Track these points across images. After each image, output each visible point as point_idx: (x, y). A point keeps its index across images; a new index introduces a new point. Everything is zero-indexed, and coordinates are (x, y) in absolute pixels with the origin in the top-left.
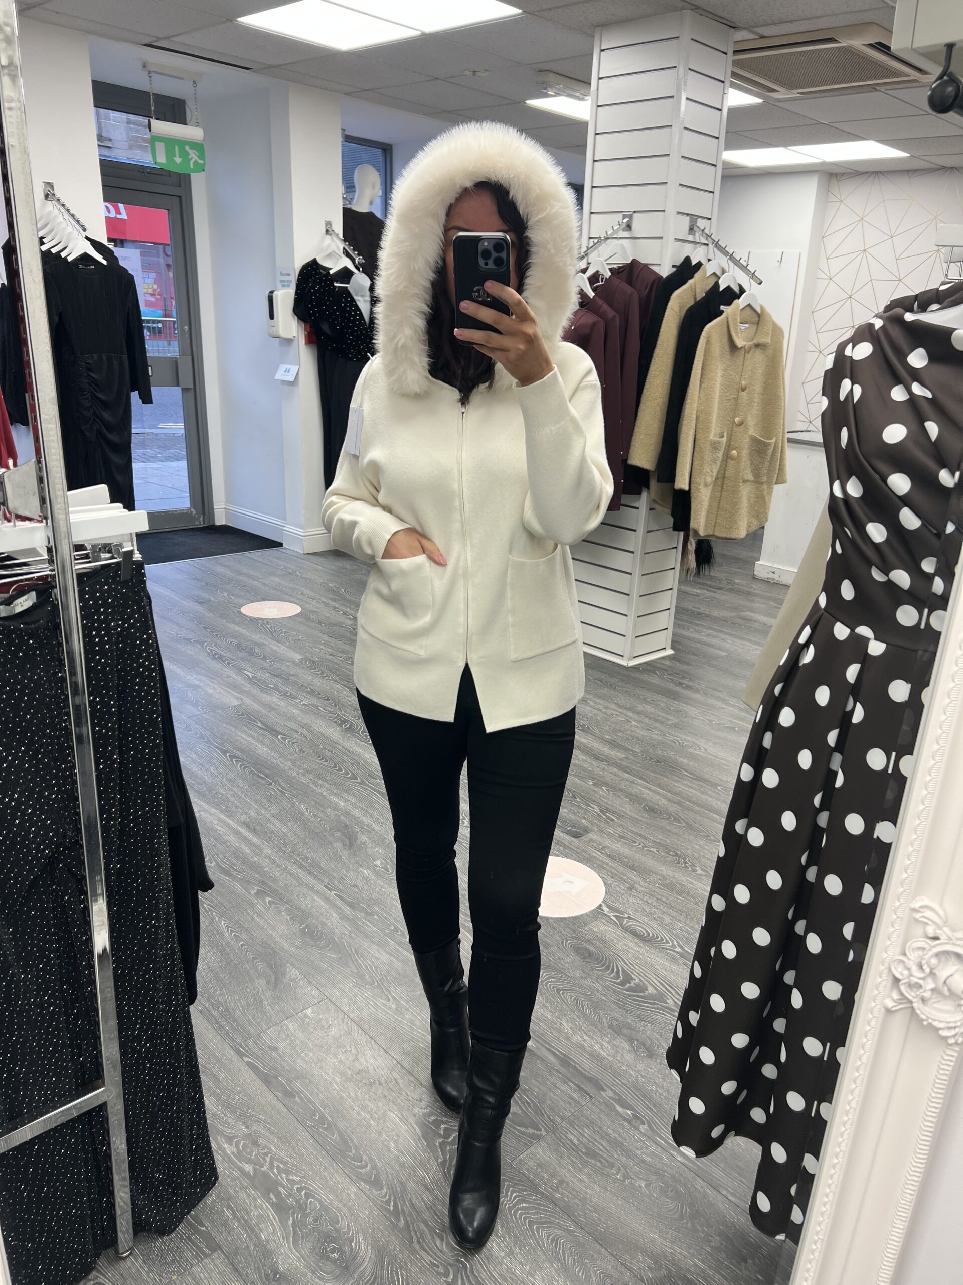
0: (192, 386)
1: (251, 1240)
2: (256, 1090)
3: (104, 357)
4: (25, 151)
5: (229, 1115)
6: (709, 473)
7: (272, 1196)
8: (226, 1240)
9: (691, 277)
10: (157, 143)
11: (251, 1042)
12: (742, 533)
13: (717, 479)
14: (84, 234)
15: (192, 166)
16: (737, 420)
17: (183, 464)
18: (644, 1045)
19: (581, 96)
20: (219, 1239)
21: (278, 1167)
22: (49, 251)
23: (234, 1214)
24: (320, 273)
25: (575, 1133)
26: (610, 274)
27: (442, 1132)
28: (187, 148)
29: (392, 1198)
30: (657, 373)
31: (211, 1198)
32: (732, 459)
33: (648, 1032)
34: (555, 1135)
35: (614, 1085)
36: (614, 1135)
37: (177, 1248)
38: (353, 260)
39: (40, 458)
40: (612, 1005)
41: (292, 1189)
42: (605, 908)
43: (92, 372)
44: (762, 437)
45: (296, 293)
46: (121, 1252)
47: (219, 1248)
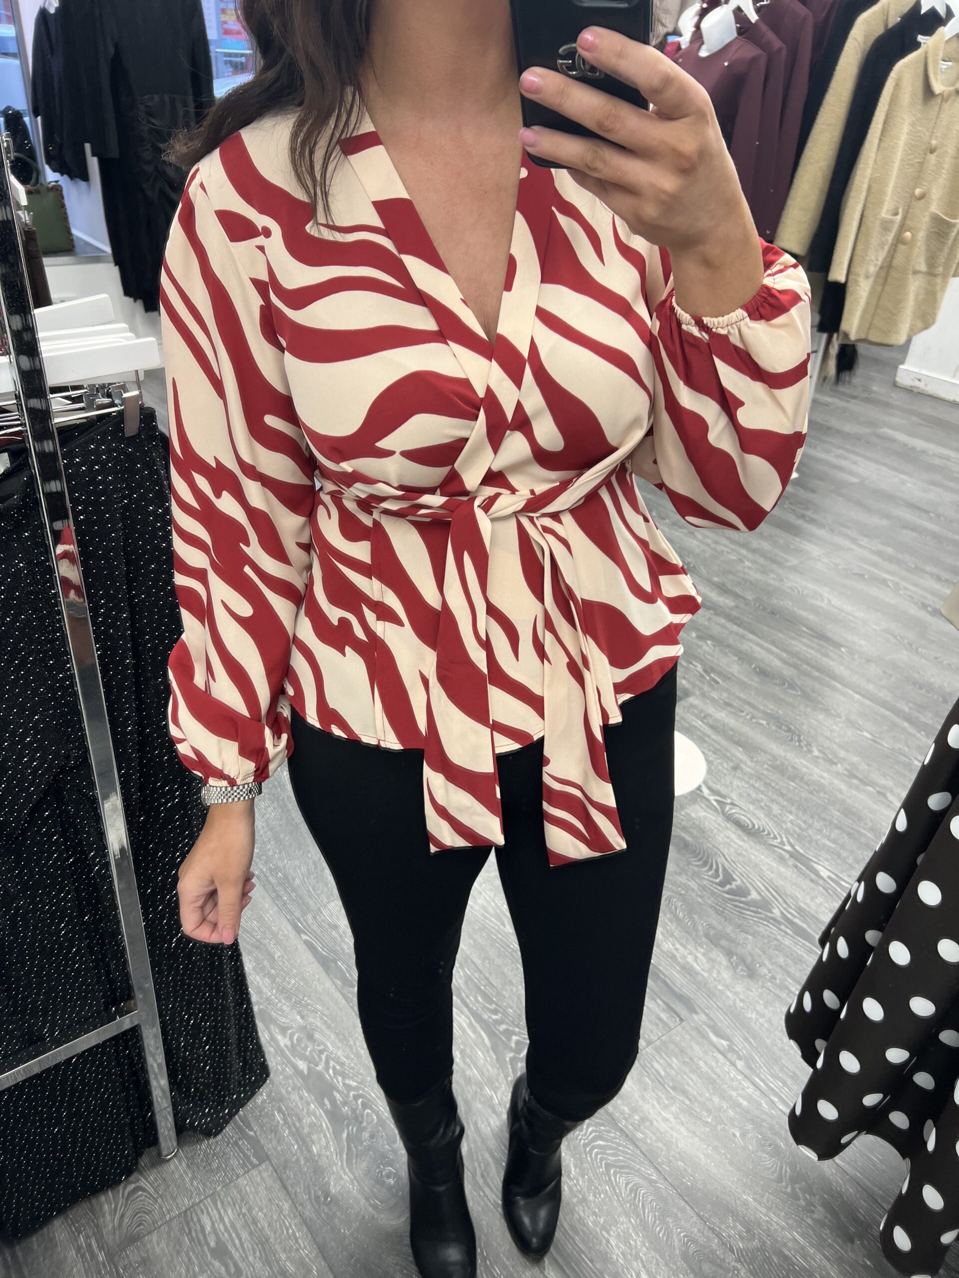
1: (302, 1152)
2: (314, 975)
5: (283, 1001)
7: (327, 1102)
8: (275, 1149)
11: (309, 917)
13: (882, 268)
16: (918, 191)
20: (269, 1146)
21: (334, 1068)
23: (285, 1120)
25: (662, 1061)
27: (513, 1045)
31: (262, 1096)
32: (904, 243)
33: (749, 947)
35: (708, 1008)
36: (705, 1068)
37: (224, 1153)
40: (709, 910)
41: (348, 1096)
42: (706, 792)
44: (946, 215)
46: (163, 1153)
47: (268, 1158)
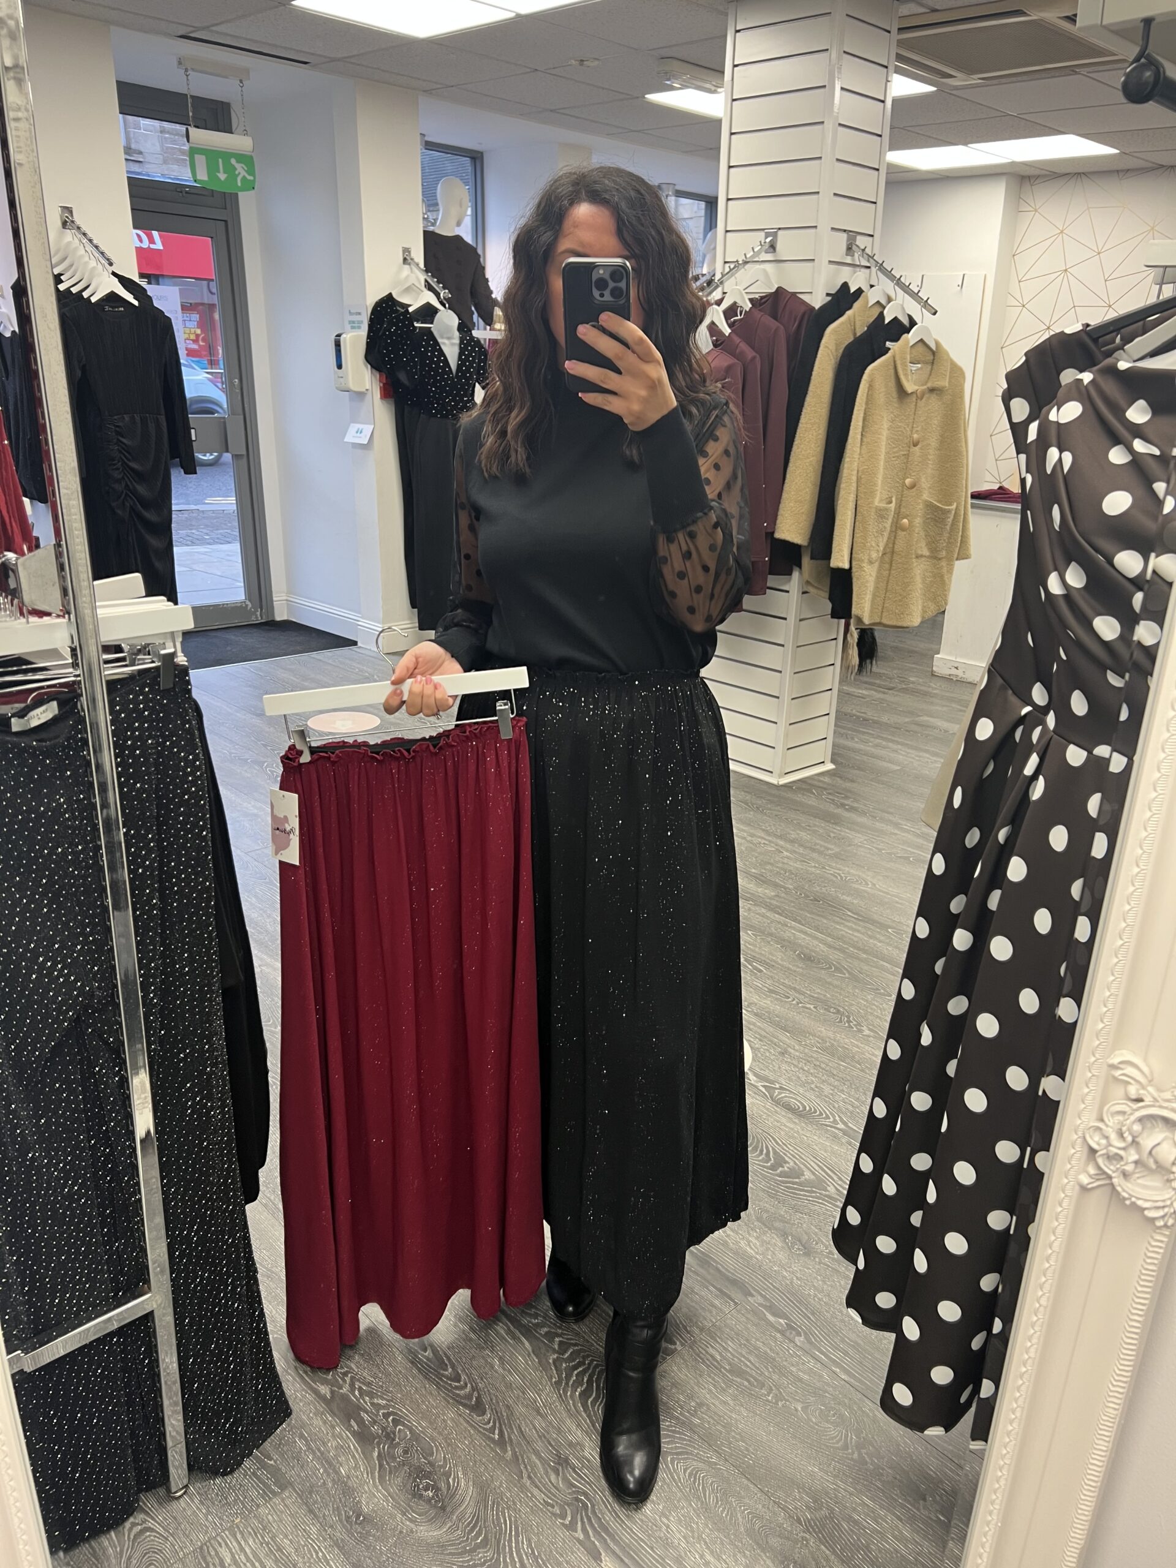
0: (244, 452)
1: (328, 1475)
3: (137, 418)
4: (37, 171)
6: (875, 546)
8: (299, 1476)
9: (850, 308)
10: (196, 156)
12: (915, 620)
13: (884, 554)
14: (111, 269)
15: (239, 184)
16: (908, 481)
17: (236, 547)
18: (800, 1241)
19: (713, 88)
20: (291, 1475)
21: (360, 1389)
22: (68, 290)
23: (308, 1445)
24: (397, 311)
25: (716, 1346)
26: (750, 306)
27: (556, 1347)
28: (233, 161)
29: (497, 1425)
30: (809, 426)
32: (903, 529)
33: (804, 1225)
34: (692, 1349)
35: (764, 1290)
36: (764, 1349)
37: (241, 1485)
38: (437, 295)
39: (60, 540)
40: (761, 1194)
41: (377, 1415)
43: (122, 437)
44: (938, 502)
45: (369, 337)
46: (173, 1491)
47: (291, 1484)
